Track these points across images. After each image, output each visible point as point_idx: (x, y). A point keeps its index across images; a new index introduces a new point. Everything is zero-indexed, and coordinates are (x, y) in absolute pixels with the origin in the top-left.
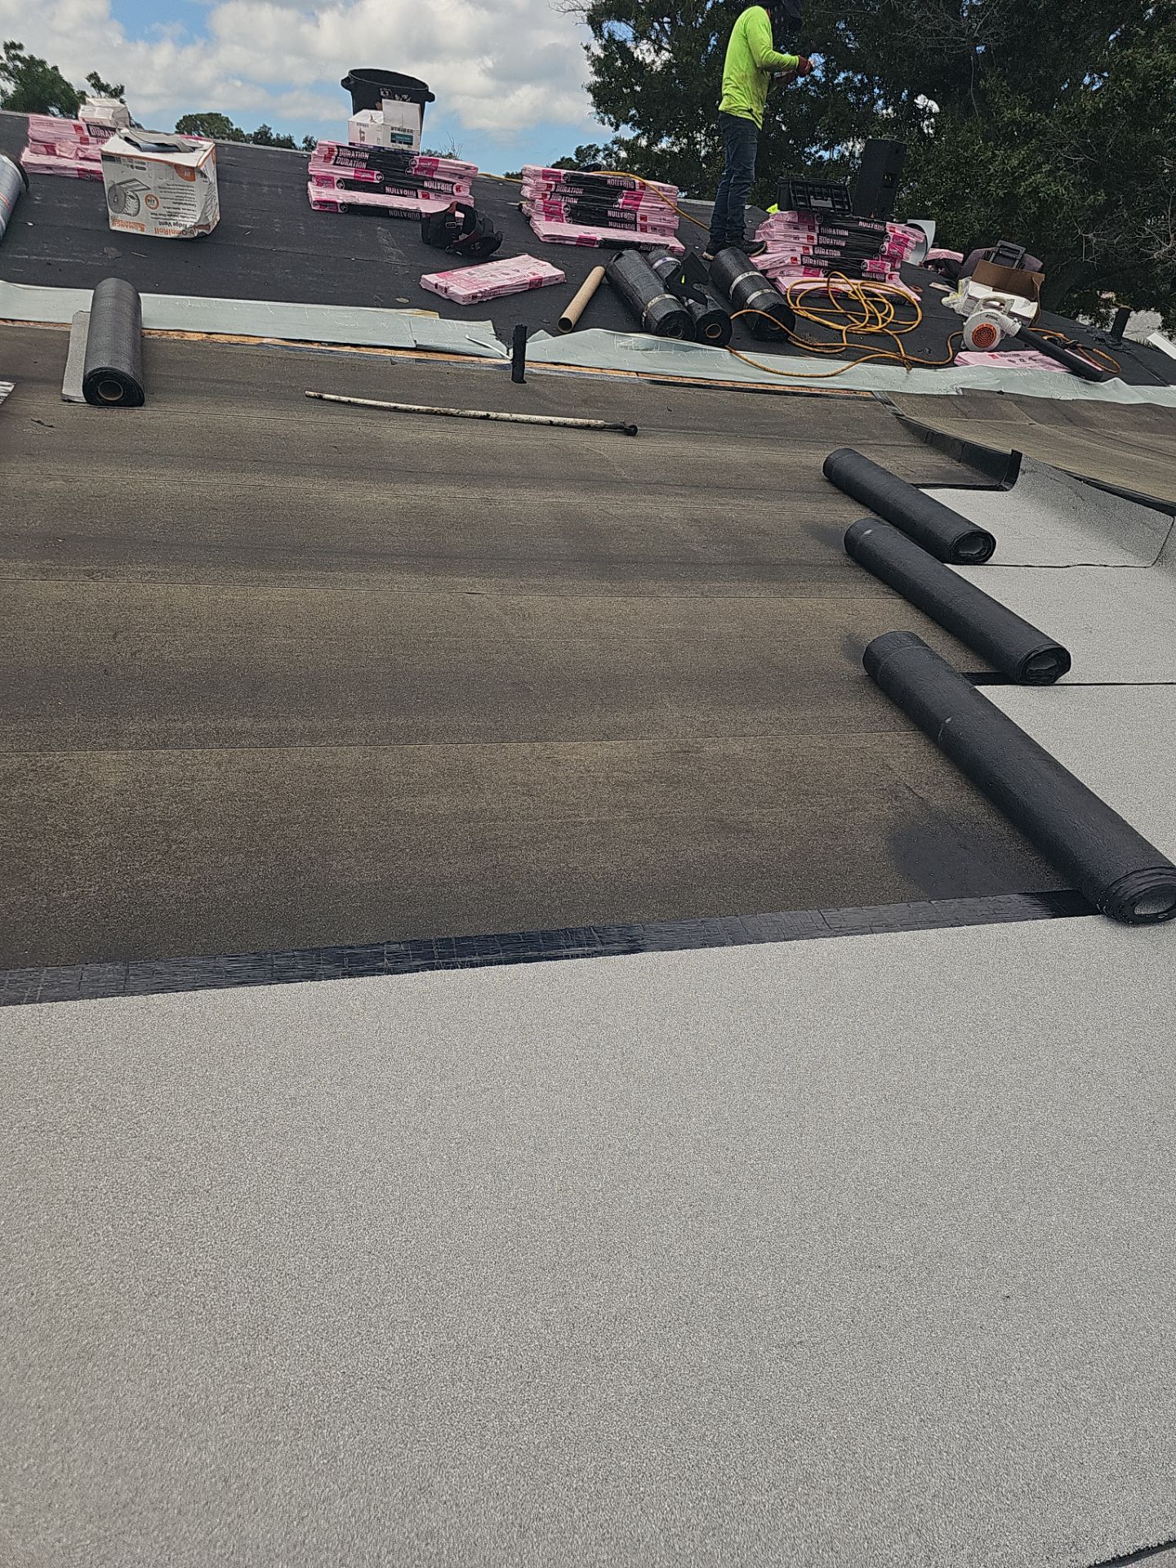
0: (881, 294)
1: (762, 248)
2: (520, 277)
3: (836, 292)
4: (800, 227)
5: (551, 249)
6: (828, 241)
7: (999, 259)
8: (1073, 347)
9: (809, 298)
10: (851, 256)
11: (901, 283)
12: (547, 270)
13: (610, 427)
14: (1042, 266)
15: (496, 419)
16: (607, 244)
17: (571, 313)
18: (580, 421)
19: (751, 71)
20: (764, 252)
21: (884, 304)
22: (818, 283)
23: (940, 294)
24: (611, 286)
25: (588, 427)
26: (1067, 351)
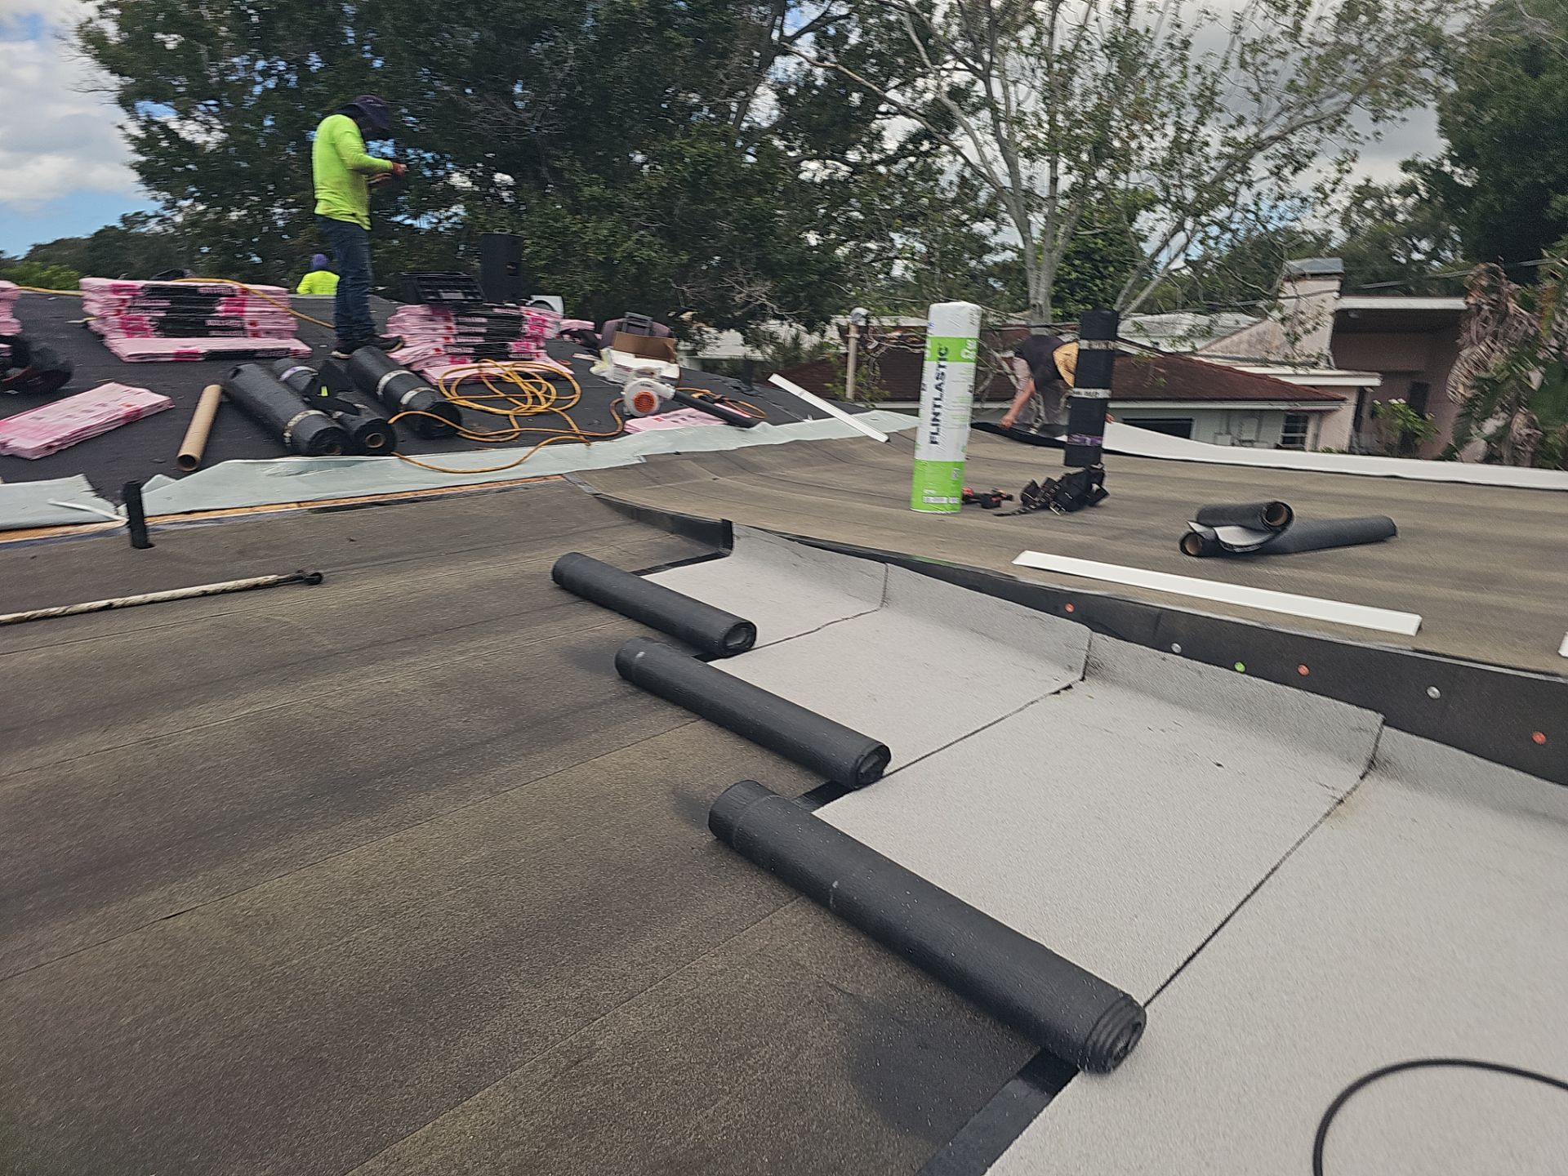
0: (536, 373)
1: (398, 343)
2: (109, 412)
3: (489, 377)
4: (436, 318)
5: (140, 371)
6: (466, 329)
8: (721, 401)
9: (464, 386)
10: (494, 340)
11: (549, 359)
12: (145, 399)
13: (286, 580)
15: (123, 606)
16: (214, 356)
17: (191, 446)
18: (243, 582)
19: (346, 177)
20: (403, 347)
21: (540, 383)
22: (468, 370)
23: (589, 364)
24: (233, 404)
25: (256, 587)
26: (717, 405)
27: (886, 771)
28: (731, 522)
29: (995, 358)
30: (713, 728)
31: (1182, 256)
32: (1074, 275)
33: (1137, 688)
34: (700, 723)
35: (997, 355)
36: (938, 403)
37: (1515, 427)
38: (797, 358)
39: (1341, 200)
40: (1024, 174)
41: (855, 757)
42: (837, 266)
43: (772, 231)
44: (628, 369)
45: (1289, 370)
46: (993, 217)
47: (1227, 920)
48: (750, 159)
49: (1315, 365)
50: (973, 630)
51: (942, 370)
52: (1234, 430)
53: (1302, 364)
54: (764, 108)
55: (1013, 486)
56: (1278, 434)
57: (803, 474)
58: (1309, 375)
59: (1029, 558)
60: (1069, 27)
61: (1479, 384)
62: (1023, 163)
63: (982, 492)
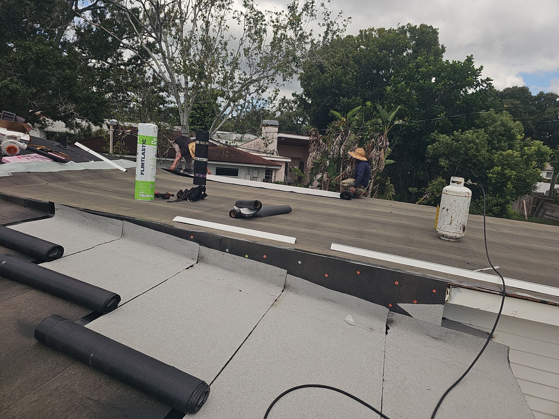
7: (5, 117)
8: (51, 152)
14: (25, 120)
26: (49, 153)
27: (119, 305)
28: (53, 203)
29: (170, 142)
30: (40, 293)
31: (231, 115)
32: (198, 115)
33: (215, 265)
34: (34, 291)
35: (171, 141)
36: (143, 159)
37: (324, 178)
38: (90, 134)
39: (277, 103)
40: (176, 79)
41: (105, 301)
42: (106, 102)
43: (75, 84)
44: (4, 135)
45: (265, 155)
46: (167, 91)
47: (240, 347)
48: (65, 54)
49: (273, 154)
50: (158, 246)
51: (143, 148)
52: (251, 174)
53: (269, 153)
54: (70, 35)
55: (174, 191)
56: (263, 176)
57: (89, 183)
58: (271, 157)
59: (178, 219)
60: (188, 31)
61: (314, 164)
62: (176, 75)
63: (163, 193)
